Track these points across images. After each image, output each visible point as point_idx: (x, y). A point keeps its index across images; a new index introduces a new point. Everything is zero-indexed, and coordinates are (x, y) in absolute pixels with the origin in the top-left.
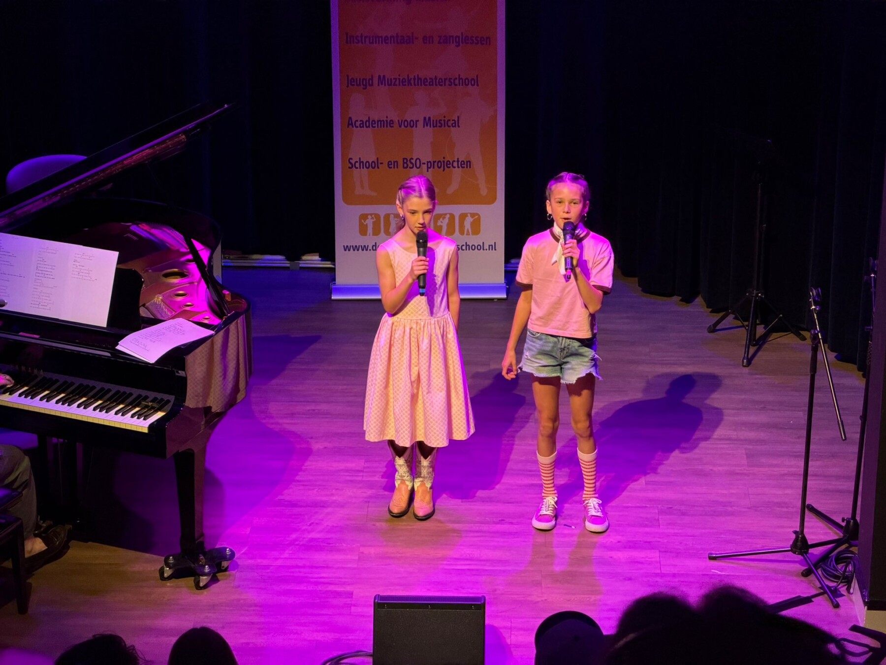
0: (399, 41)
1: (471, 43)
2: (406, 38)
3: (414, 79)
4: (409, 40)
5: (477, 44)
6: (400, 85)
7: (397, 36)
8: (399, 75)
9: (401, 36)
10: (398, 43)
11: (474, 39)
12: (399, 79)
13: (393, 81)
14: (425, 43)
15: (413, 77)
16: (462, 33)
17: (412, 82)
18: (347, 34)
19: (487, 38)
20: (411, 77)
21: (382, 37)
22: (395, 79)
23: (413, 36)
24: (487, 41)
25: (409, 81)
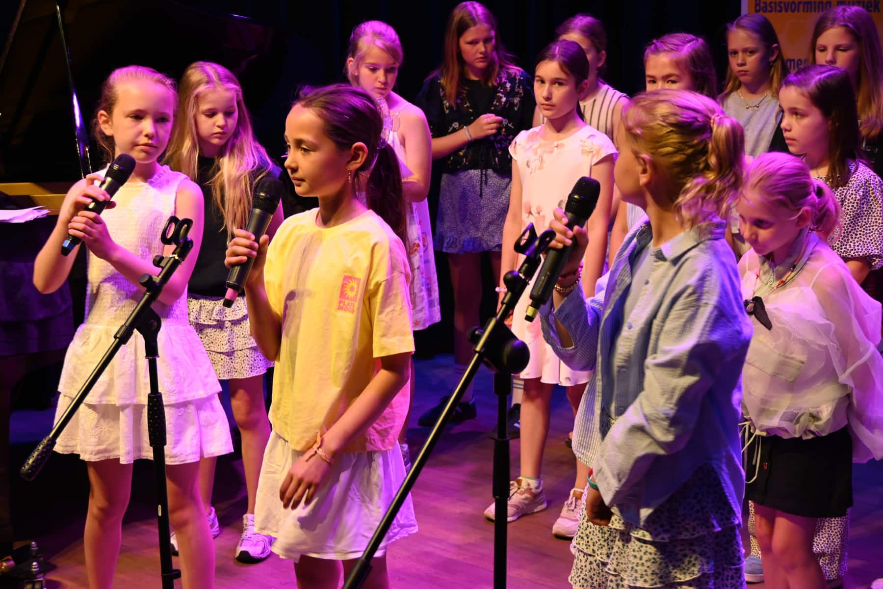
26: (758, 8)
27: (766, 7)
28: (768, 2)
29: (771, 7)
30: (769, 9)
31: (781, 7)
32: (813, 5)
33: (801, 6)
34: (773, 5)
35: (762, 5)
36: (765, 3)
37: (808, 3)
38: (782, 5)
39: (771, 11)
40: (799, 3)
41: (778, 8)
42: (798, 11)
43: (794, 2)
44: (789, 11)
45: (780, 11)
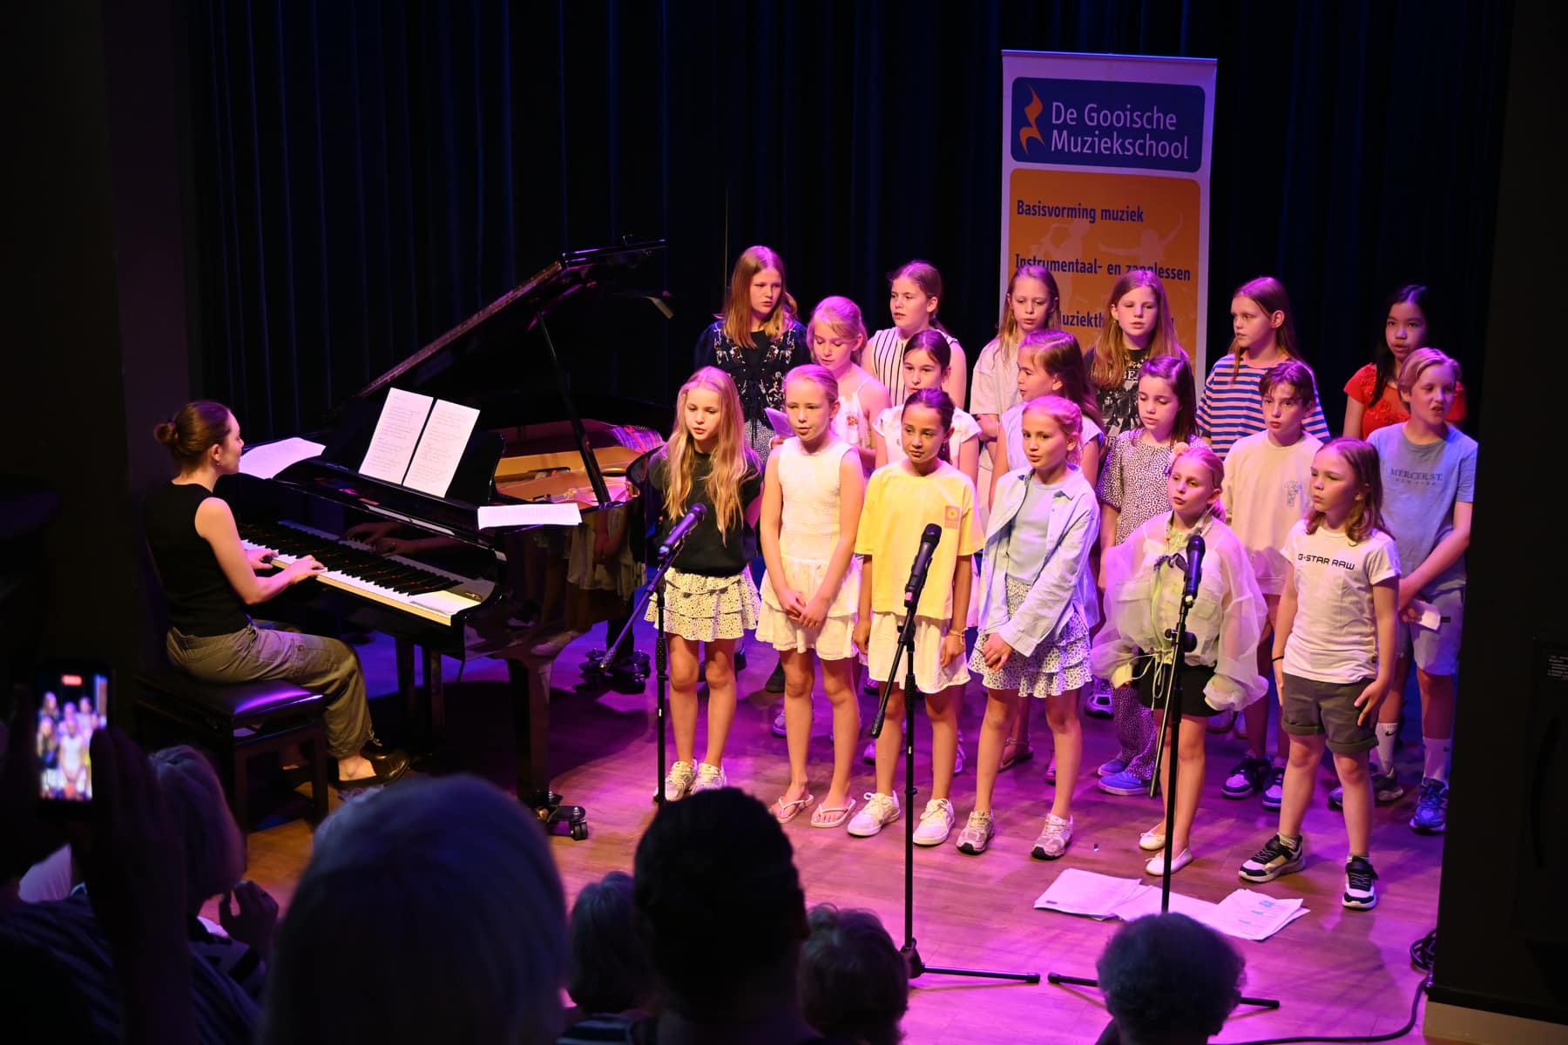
0: (1079, 268)
1: (1167, 277)
2: (1087, 266)
3: (1096, 318)
4: (1091, 268)
5: (1173, 278)
6: (1078, 325)
7: (1077, 263)
8: (1078, 313)
9: (1082, 263)
10: (1077, 271)
11: (1170, 272)
12: (1078, 317)
13: (1070, 319)
14: (1110, 273)
15: (1094, 316)
16: (1156, 264)
17: (1093, 321)
18: (1018, 255)
19: (1185, 272)
20: (1092, 315)
21: (1058, 262)
22: (1073, 317)
23: (1095, 263)
24: (1185, 275)
25: (1089, 321)
26: (1021, 210)
27: (1029, 209)
28: (1031, 205)
29: (1035, 211)
30: (1032, 212)
31: (1045, 211)
32: (1077, 211)
33: (1066, 211)
34: (1037, 209)
35: (1025, 208)
36: (1027, 206)
37: (1072, 209)
38: (1046, 209)
39: (1034, 214)
40: (1063, 209)
41: (1042, 212)
42: (1063, 216)
43: (1057, 208)
44: (1053, 215)
45: (1045, 215)
